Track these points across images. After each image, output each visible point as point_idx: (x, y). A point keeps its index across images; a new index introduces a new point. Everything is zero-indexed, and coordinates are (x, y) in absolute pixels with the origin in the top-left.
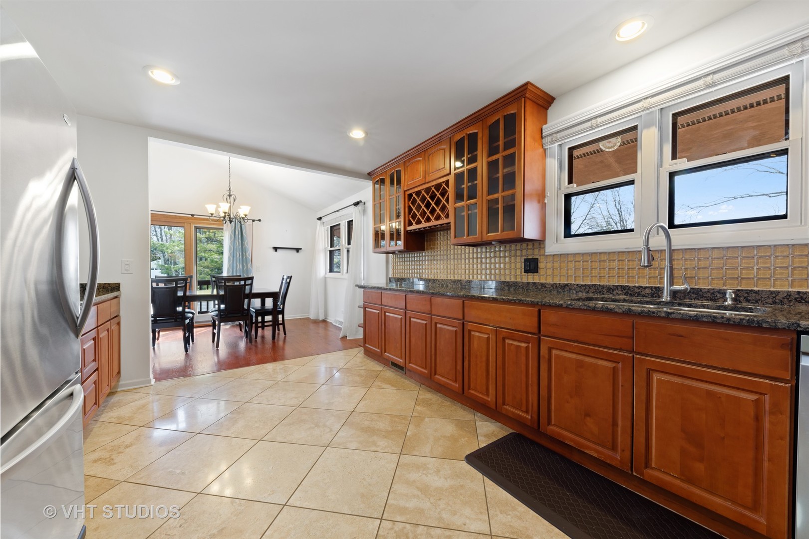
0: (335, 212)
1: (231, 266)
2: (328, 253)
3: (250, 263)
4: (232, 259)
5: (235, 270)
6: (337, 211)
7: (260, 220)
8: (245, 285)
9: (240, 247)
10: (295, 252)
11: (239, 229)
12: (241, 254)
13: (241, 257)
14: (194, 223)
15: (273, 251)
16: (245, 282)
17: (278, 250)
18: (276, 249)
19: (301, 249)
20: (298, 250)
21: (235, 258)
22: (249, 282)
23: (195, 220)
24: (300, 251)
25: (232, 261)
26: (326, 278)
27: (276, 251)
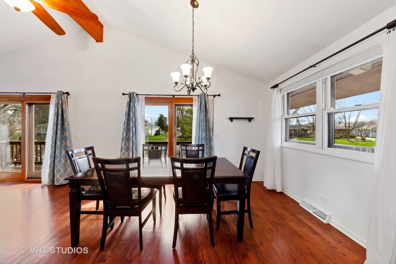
0: (311, 67)
1: (198, 134)
2: (284, 121)
3: (212, 131)
4: (198, 128)
5: (200, 137)
6: (314, 66)
7: (219, 95)
8: (206, 168)
9: (204, 118)
10: (247, 121)
11: (204, 104)
12: (205, 124)
13: (205, 127)
14: (174, 102)
15: (228, 121)
16: (206, 165)
17: (234, 120)
18: (231, 119)
19: (253, 118)
20: (250, 119)
21: (201, 128)
22: (210, 165)
23: (175, 99)
24: (252, 120)
25: (198, 131)
26: (282, 147)
27: (232, 121)
